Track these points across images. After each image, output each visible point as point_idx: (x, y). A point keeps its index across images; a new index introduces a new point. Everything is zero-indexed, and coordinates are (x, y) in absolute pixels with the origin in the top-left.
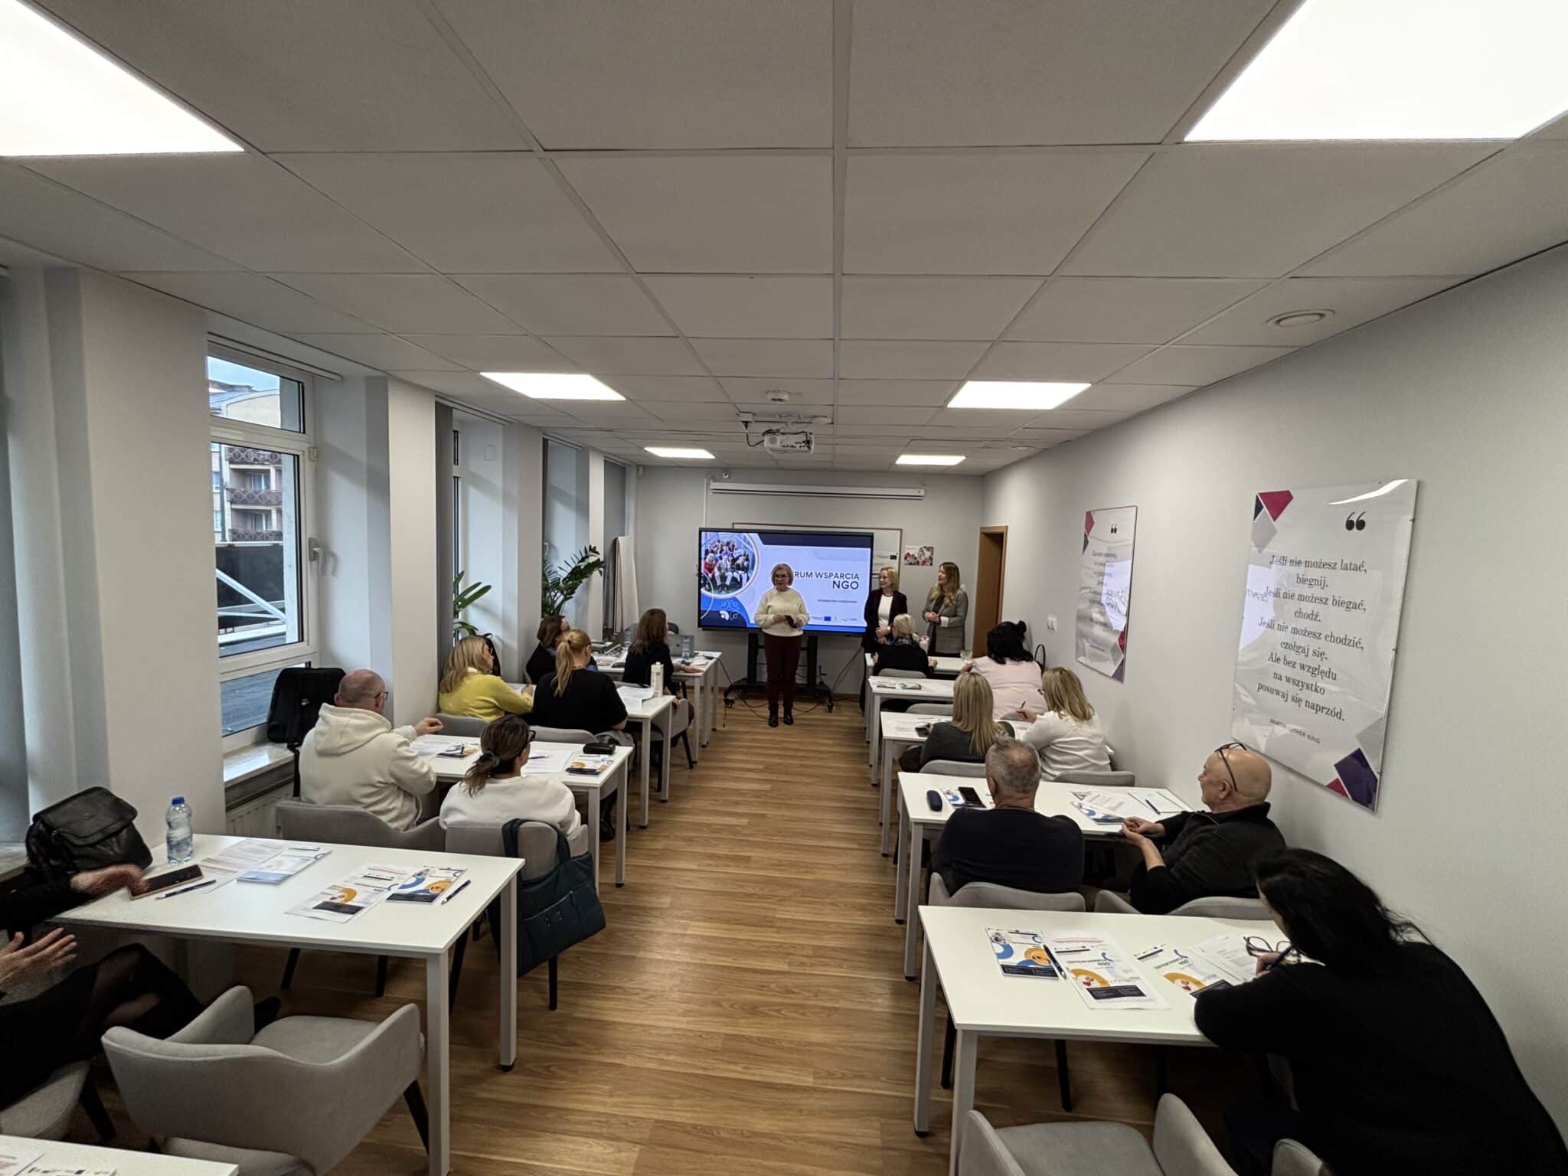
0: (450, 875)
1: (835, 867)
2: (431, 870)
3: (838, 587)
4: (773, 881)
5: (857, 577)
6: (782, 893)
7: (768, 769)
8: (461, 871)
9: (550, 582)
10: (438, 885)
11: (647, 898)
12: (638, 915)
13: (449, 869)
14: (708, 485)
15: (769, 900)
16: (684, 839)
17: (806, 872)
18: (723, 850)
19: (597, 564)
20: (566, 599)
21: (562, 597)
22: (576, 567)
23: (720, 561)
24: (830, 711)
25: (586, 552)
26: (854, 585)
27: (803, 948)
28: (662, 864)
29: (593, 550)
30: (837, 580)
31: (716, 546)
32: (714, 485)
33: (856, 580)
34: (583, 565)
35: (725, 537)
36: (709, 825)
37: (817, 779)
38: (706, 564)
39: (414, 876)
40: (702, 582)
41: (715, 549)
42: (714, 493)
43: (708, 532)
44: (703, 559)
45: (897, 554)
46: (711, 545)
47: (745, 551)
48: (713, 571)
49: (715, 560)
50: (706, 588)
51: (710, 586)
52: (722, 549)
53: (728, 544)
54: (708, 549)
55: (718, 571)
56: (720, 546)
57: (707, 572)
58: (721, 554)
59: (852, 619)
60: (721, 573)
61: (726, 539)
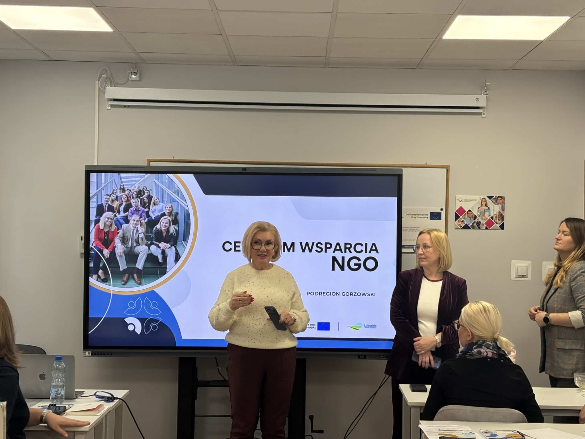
3: (342, 268)
14: (102, 91)
23: (124, 226)
26: (370, 264)
32: (113, 92)
38: (99, 231)
40: (91, 265)
41: (115, 205)
42: (112, 106)
43: (103, 174)
44: (92, 223)
45: (442, 210)
46: (108, 197)
47: (172, 206)
48: (112, 244)
49: (116, 225)
50: (99, 277)
51: (106, 272)
52: (128, 203)
53: (139, 195)
54: (102, 205)
55: (122, 244)
56: (124, 199)
57: (101, 247)
58: (127, 213)
59: (368, 326)
60: (127, 247)
61: (137, 185)
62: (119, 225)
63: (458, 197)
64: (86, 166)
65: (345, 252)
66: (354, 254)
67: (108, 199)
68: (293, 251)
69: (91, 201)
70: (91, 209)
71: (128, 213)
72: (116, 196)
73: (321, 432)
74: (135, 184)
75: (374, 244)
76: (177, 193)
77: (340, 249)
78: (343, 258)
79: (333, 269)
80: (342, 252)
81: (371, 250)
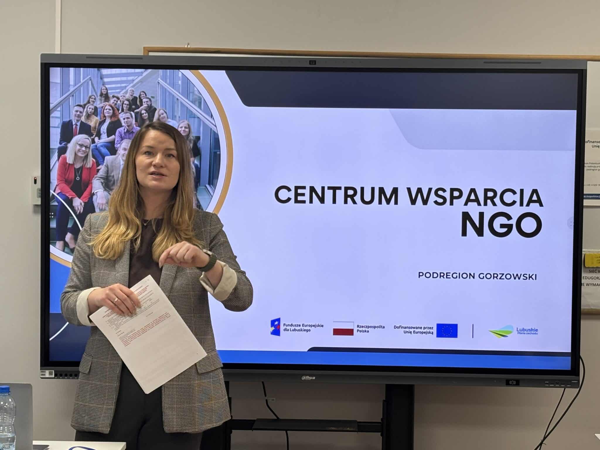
5: (536, 198)
23: (109, 159)
26: (529, 225)
30: (474, 210)
35: (126, 83)
38: (65, 167)
40: (53, 225)
41: (93, 122)
43: (72, 70)
44: (54, 153)
46: (81, 109)
47: (189, 125)
48: (88, 190)
50: (66, 245)
52: (114, 119)
53: (134, 107)
54: (70, 122)
55: (105, 190)
56: (108, 112)
57: (70, 194)
58: (113, 136)
59: (523, 330)
61: (129, 88)
62: (99, 158)
64: (43, 56)
65: (486, 204)
66: (501, 208)
67: (81, 112)
68: (396, 203)
69: (51, 116)
70: (52, 130)
71: (115, 137)
72: (93, 107)
74: (126, 87)
75: (535, 191)
76: (197, 103)
77: (477, 200)
78: (481, 215)
79: (464, 233)
80: (479, 204)
81: (530, 201)
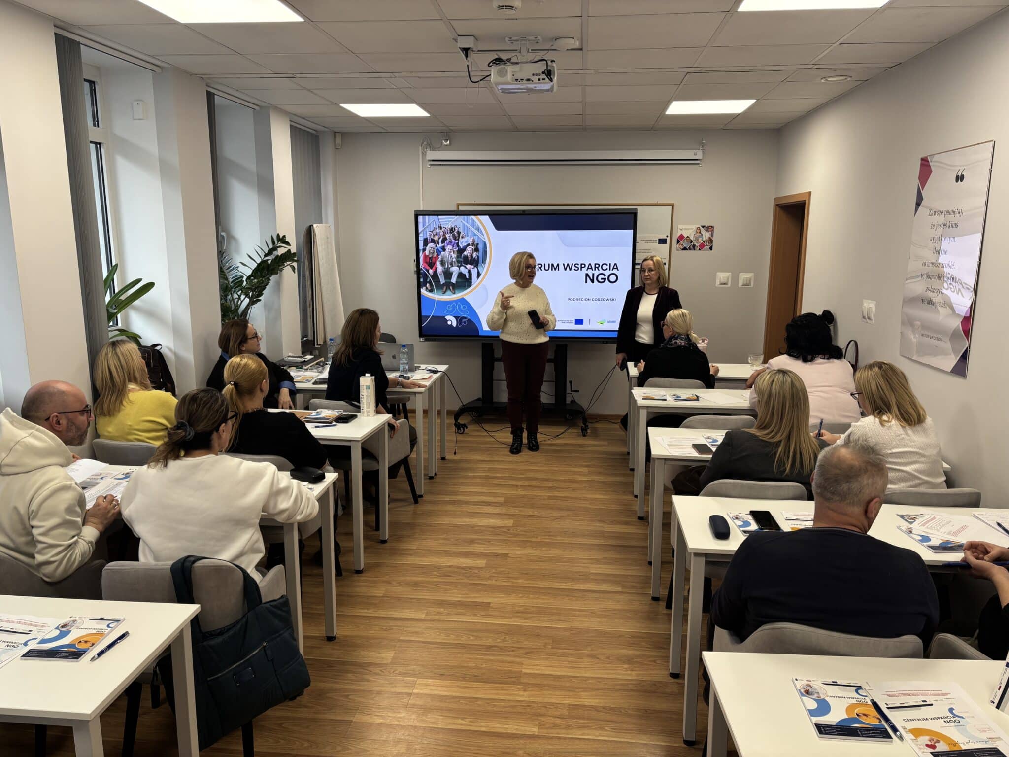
0: (103, 626)
1: (593, 614)
2: (79, 621)
3: (593, 281)
4: (518, 631)
5: (616, 267)
6: (528, 644)
7: (509, 502)
8: (118, 621)
9: (231, 280)
10: (85, 639)
11: (363, 653)
12: (354, 673)
13: (102, 619)
14: (424, 154)
15: (511, 653)
16: (408, 584)
17: (559, 620)
18: (455, 596)
19: (288, 256)
20: (253, 302)
21: (247, 300)
22: (263, 262)
23: (443, 253)
24: (584, 435)
25: (273, 242)
26: (613, 278)
27: (556, 708)
28: (382, 613)
29: (282, 240)
30: (590, 272)
31: (437, 234)
32: (432, 155)
33: (615, 271)
34: (270, 258)
35: (448, 222)
36: (439, 568)
37: (569, 513)
38: (425, 257)
39: (57, 628)
40: (422, 280)
41: (436, 238)
42: (431, 165)
43: (427, 216)
45: (667, 236)
46: (431, 233)
47: (474, 239)
48: (435, 266)
49: (437, 252)
50: (427, 288)
51: (431, 285)
52: (444, 237)
53: (452, 231)
54: (427, 238)
55: (441, 266)
56: (442, 234)
57: (428, 268)
59: (610, 321)
60: (445, 268)
61: (450, 224)
62: (439, 252)
63: (680, 227)
64: (415, 211)
65: (595, 270)
66: (601, 271)
68: (558, 270)
70: (420, 242)
71: (445, 244)
72: (436, 232)
73: (578, 391)
75: (615, 264)
76: (477, 230)
77: (591, 268)
78: (593, 274)
79: (586, 282)
80: (592, 270)
81: (614, 268)
